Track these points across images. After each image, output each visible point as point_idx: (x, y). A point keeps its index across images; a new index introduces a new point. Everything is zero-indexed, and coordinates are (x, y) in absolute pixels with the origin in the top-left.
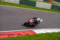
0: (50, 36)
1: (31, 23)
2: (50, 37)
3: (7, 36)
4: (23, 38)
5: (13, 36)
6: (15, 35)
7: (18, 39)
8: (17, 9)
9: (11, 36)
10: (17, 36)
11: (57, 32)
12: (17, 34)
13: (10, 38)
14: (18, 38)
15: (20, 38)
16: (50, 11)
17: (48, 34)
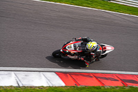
1: (69, 53)
5: (134, 86)
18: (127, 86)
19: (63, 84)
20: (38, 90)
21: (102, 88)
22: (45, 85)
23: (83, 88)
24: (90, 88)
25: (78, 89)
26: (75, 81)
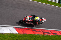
4: (58, 38)
5: (48, 34)
6: (50, 33)
9: (46, 34)
10: (52, 35)
12: (53, 33)
13: (45, 36)
15: (55, 37)
18: (45, 34)
19: (17, 33)
20: (6, 35)
21: (34, 35)
22: (9, 33)
23: (26, 35)
24: (29, 35)
25: (24, 35)
26: (23, 32)
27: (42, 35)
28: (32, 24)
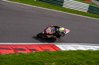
0: (83, 55)
2: (83, 58)
3: (12, 52)
5: (23, 52)
6: (25, 50)
7: (31, 57)
8: (32, 9)
9: (19, 52)
10: (29, 52)
11: (95, 50)
12: (30, 50)
14: (30, 55)
15: (33, 56)
16: (86, 15)
17: (79, 52)
18: (17, 53)
27: (12, 54)
28: (55, 37)
